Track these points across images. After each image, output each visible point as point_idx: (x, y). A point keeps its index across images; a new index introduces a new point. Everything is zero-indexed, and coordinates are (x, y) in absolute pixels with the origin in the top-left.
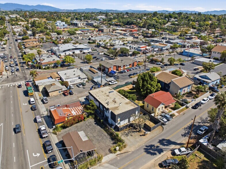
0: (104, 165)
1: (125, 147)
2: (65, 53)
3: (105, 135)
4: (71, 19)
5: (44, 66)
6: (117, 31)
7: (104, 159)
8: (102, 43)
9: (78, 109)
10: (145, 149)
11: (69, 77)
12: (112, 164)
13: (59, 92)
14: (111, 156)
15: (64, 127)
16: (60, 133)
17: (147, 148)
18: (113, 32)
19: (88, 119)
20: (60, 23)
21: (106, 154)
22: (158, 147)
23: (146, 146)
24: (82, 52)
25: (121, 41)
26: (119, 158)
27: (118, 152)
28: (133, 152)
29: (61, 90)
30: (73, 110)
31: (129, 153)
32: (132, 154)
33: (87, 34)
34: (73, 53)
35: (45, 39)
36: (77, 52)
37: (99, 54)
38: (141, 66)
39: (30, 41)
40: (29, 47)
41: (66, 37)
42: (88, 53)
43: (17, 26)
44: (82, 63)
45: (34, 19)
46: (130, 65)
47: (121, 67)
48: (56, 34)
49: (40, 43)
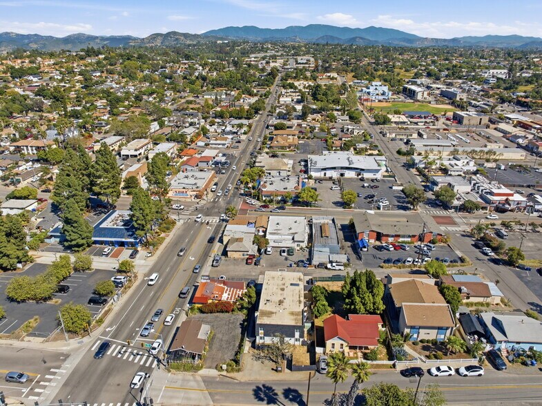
0: (197, 376)
1: (239, 371)
2: (325, 173)
3: (234, 345)
4: (416, 74)
5: (265, 196)
6: (502, 126)
7: (203, 372)
8: (421, 161)
9: (236, 293)
10: (258, 387)
11: (279, 232)
12: (204, 381)
13: (243, 255)
14: (213, 372)
15: (201, 311)
16: (193, 316)
17: (262, 387)
18: (488, 127)
19: (239, 312)
20: (376, 89)
21: (210, 368)
22: (276, 394)
23: (264, 386)
24: (360, 177)
25: (472, 163)
26: (218, 379)
27: (224, 373)
28: (240, 383)
29: (246, 253)
30: (228, 292)
31: (235, 381)
32: (237, 383)
33: (416, 123)
34: (342, 175)
35: (316, 131)
36: (350, 174)
37: (391, 188)
38: (442, 244)
39: (283, 135)
40: (276, 147)
41: (357, 131)
42: (372, 180)
43: (290, 90)
44: (336, 204)
45: (328, 74)
46: (414, 236)
47: (388, 236)
48: (347, 118)
49: (303, 138)
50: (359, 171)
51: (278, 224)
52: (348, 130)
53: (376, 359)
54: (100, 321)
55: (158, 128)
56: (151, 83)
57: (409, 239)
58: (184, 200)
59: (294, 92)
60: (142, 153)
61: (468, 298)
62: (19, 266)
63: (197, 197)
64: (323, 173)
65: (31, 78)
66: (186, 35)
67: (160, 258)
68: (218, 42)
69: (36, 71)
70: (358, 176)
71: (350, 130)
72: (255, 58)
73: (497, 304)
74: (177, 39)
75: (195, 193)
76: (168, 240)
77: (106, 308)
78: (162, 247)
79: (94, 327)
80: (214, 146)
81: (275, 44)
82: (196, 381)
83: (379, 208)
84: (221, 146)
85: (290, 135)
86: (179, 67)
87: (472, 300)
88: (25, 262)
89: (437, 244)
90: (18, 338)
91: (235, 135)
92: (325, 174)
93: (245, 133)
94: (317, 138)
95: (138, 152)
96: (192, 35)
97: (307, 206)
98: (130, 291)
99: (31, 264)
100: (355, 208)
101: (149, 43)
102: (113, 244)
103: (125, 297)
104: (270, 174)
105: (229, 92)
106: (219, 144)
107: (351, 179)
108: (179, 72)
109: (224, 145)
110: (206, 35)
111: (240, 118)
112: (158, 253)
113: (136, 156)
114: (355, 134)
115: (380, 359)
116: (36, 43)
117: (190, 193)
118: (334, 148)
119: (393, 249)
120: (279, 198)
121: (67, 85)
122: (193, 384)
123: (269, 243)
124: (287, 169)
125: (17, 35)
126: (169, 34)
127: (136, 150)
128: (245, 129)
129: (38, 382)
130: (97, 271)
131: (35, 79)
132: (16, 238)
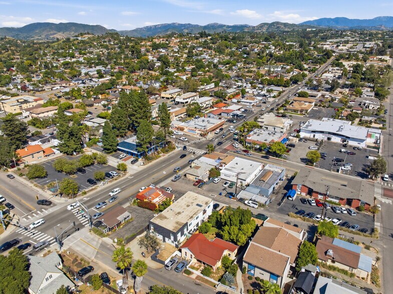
0: (100, 240)
5: (248, 144)
7: (106, 239)
11: (233, 169)
12: (101, 244)
13: (195, 178)
14: (110, 241)
15: (138, 205)
16: (133, 206)
21: (111, 238)
24: (345, 143)
26: (109, 246)
29: (197, 178)
30: (161, 198)
34: (329, 139)
35: (336, 101)
36: (336, 140)
37: (367, 157)
38: (369, 213)
39: (301, 101)
40: (290, 110)
41: (373, 106)
42: (354, 148)
43: (337, 68)
44: (303, 160)
45: (380, 57)
46: (342, 199)
47: (317, 193)
48: (373, 94)
49: (320, 106)
50: (344, 138)
51: (237, 164)
52: (365, 104)
53: (208, 276)
54: (85, 193)
55: (213, 86)
56: (231, 57)
57: (337, 201)
58: (192, 135)
59: (339, 70)
60: (189, 102)
61: (333, 262)
62: (75, 153)
63: (201, 135)
64: (312, 135)
65: (161, 50)
66: (286, 25)
67: (147, 168)
68: (308, 30)
69: (165, 46)
70: (343, 142)
71: (366, 105)
72: (330, 42)
73: (363, 278)
74: (278, 27)
75: (200, 132)
76: (162, 158)
77: (93, 187)
78: (154, 162)
79: (80, 195)
80: (243, 103)
81: (355, 32)
82: (98, 242)
83: (338, 171)
84: (248, 104)
85: (307, 102)
86: (258, 46)
87: (337, 265)
88: (79, 152)
89: (363, 212)
90: (43, 189)
91: (265, 97)
92: (314, 136)
93: (274, 97)
94: (332, 107)
95: (185, 101)
96: (291, 25)
97: (277, 157)
98: (115, 182)
99: (81, 154)
100: (316, 166)
101: (258, 29)
102: (128, 153)
103: (110, 184)
104: (267, 128)
105: (285, 66)
106: (247, 102)
107: (335, 144)
108: (256, 50)
109: (250, 103)
110: (301, 25)
111: (279, 86)
112: (150, 164)
113: (183, 103)
114: (370, 108)
115: (213, 277)
116: (187, 29)
117: (197, 132)
118: (340, 117)
119: (315, 204)
120: (258, 147)
121: (179, 55)
122: (95, 243)
123: (220, 176)
124: (281, 127)
125: (179, 24)
126: (273, 23)
127: (184, 99)
128: (275, 93)
129: (33, 213)
130: (109, 166)
131: (163, 51)
132: (76, 137)
